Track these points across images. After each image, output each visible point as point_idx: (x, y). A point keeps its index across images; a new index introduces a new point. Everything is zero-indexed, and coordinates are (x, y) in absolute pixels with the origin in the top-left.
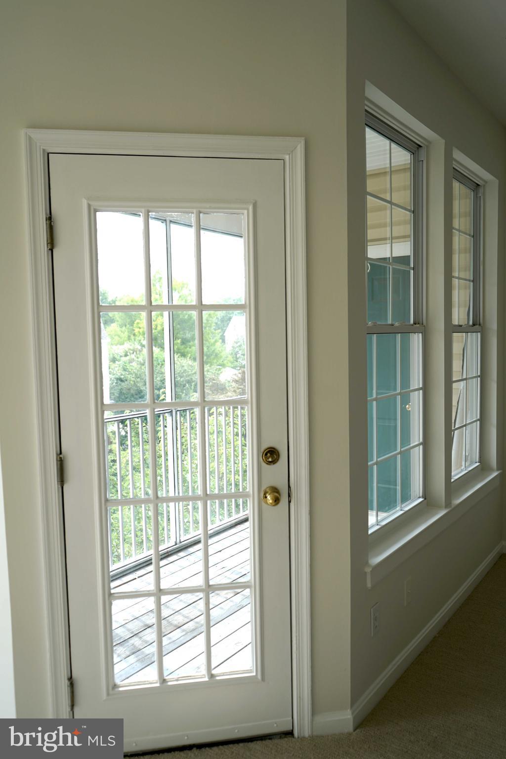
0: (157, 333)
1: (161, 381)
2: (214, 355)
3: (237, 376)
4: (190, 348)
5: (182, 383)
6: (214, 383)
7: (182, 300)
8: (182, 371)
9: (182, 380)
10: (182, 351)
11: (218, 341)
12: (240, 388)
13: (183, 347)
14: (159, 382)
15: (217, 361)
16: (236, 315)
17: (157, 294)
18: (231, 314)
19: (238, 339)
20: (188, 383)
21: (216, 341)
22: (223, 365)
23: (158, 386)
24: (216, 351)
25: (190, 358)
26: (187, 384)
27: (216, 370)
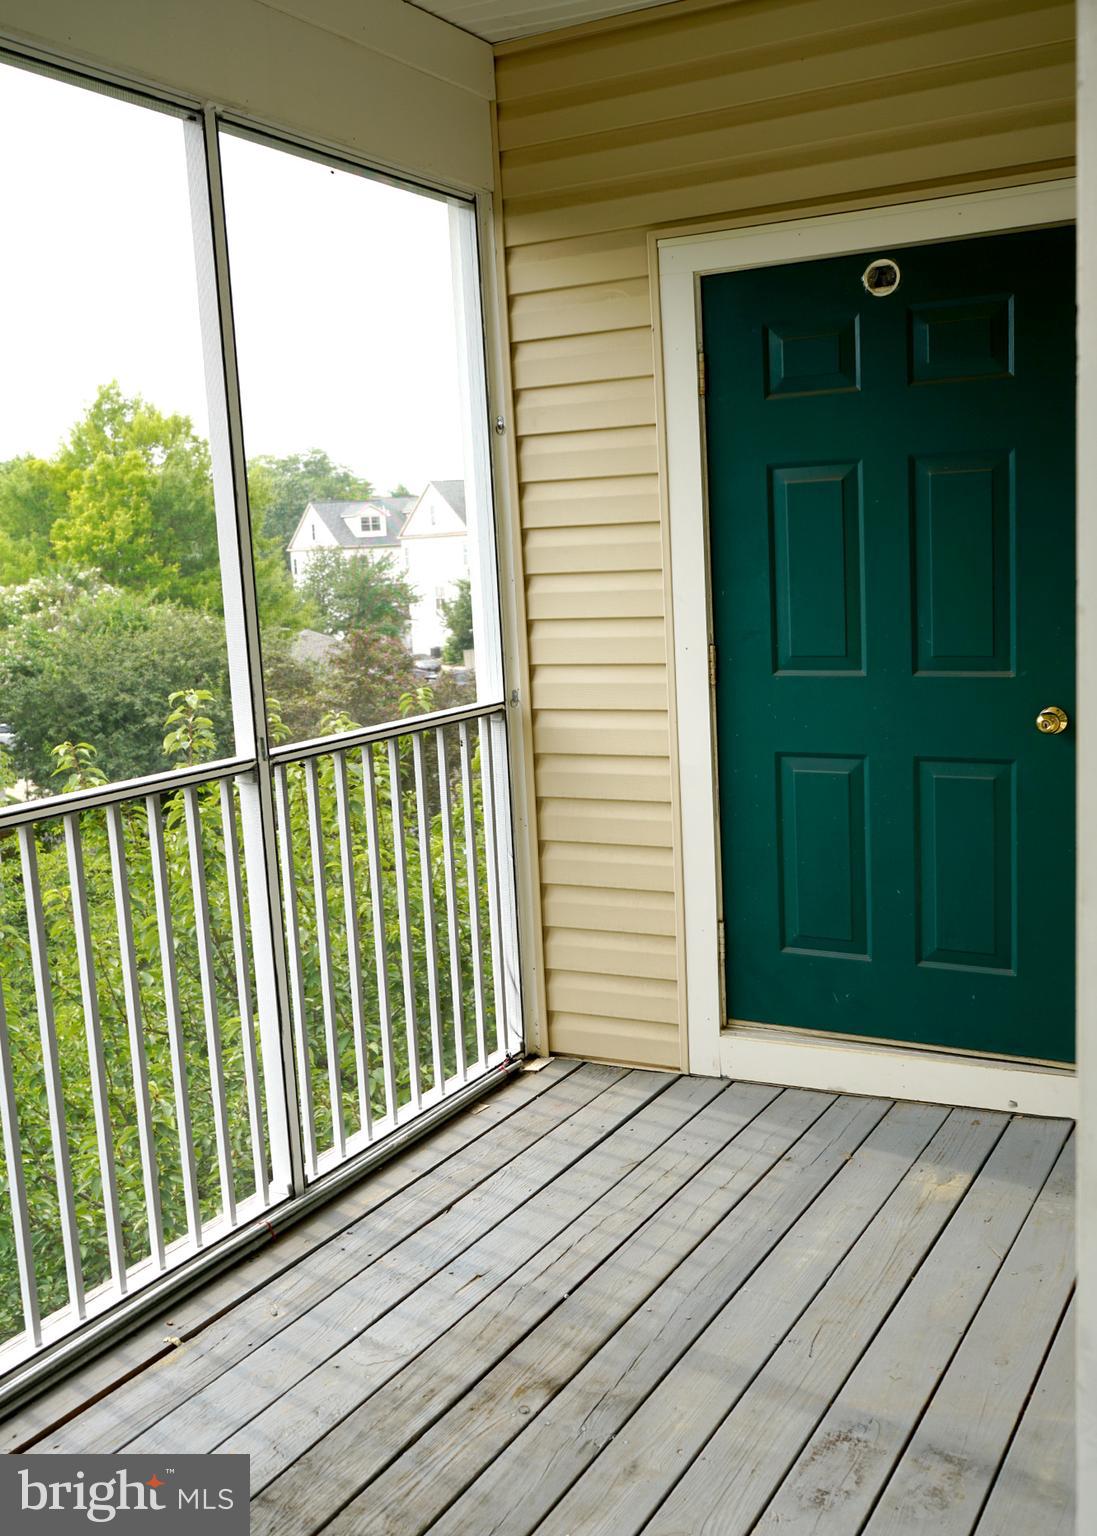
0: (115, 550)
1: (136, 670)
2: (269, 598)
3: (342, 649)
4: (205, 583)
5: (191, 673)
6: (281, 669)
7: (177, 464)
8: (191, 642)
9: (190, 663)
10: (185, 592)
11: (277, 565)
12: (351, 679)
13: (185, 581)
14: (131, 673)
15: (279, 614)
16: (314, 500)
17: (109, 453)
18: (301, 499)
19: (324, 558)
20: (208, 671)
21: (272, 565)
22: (294, 624)
23: (128, 683)
24: (274, 589)
25: (209, 608)
26: (205, 674)
27: (279, 636)
